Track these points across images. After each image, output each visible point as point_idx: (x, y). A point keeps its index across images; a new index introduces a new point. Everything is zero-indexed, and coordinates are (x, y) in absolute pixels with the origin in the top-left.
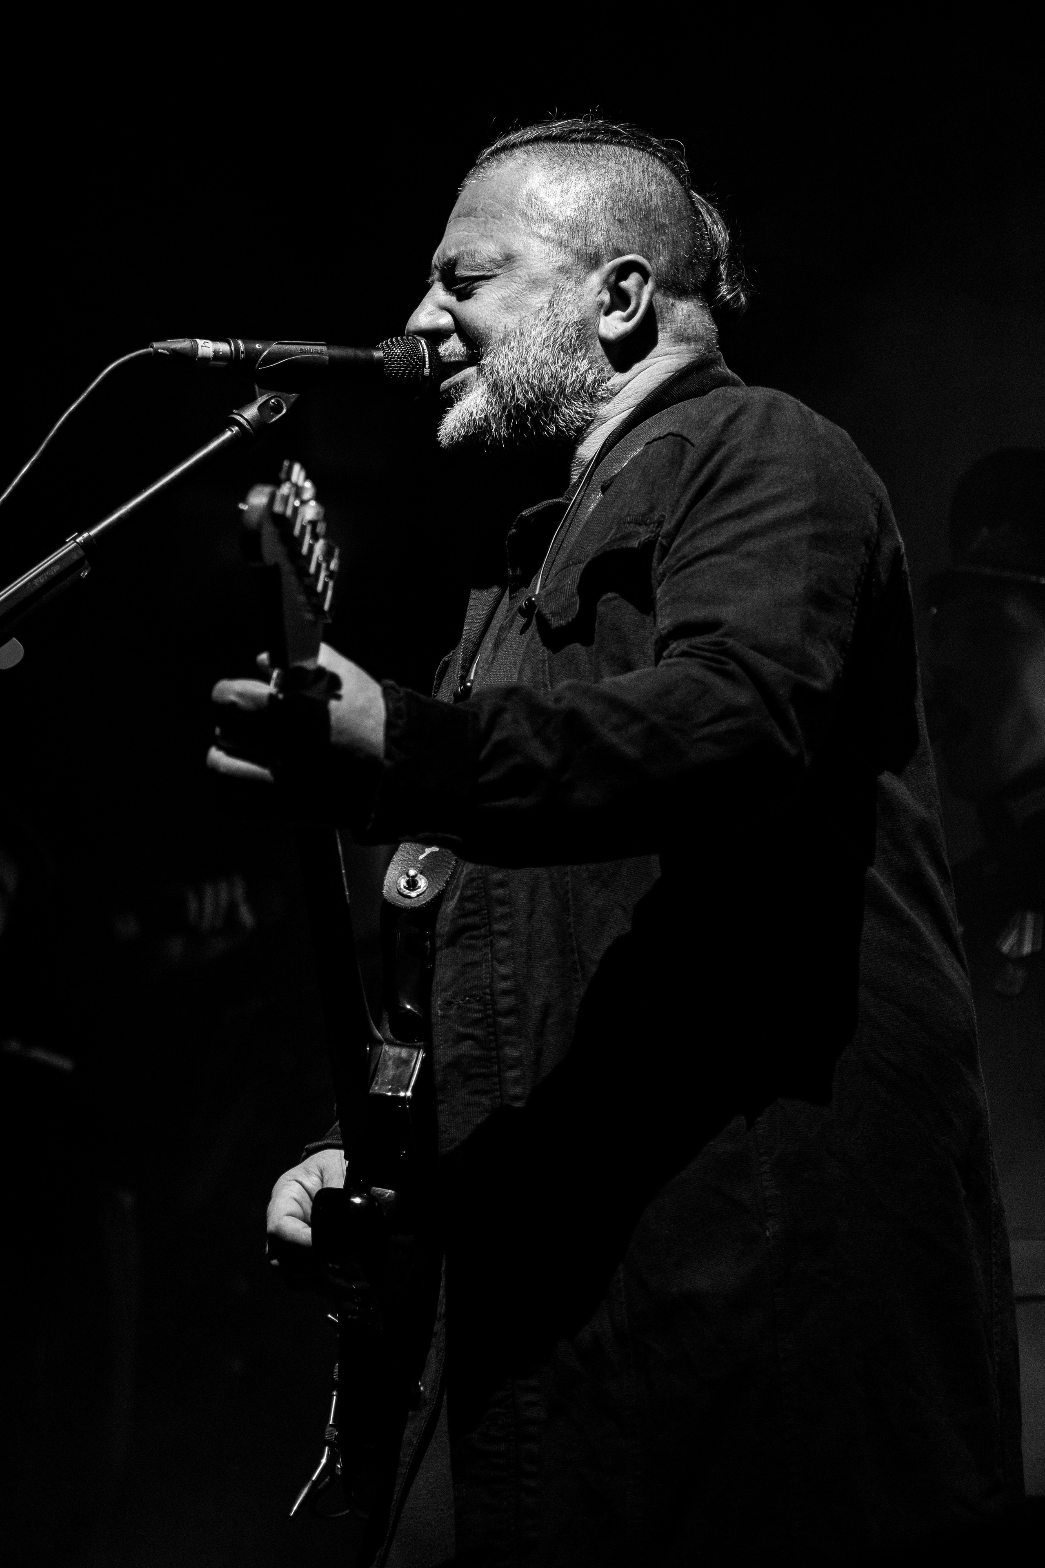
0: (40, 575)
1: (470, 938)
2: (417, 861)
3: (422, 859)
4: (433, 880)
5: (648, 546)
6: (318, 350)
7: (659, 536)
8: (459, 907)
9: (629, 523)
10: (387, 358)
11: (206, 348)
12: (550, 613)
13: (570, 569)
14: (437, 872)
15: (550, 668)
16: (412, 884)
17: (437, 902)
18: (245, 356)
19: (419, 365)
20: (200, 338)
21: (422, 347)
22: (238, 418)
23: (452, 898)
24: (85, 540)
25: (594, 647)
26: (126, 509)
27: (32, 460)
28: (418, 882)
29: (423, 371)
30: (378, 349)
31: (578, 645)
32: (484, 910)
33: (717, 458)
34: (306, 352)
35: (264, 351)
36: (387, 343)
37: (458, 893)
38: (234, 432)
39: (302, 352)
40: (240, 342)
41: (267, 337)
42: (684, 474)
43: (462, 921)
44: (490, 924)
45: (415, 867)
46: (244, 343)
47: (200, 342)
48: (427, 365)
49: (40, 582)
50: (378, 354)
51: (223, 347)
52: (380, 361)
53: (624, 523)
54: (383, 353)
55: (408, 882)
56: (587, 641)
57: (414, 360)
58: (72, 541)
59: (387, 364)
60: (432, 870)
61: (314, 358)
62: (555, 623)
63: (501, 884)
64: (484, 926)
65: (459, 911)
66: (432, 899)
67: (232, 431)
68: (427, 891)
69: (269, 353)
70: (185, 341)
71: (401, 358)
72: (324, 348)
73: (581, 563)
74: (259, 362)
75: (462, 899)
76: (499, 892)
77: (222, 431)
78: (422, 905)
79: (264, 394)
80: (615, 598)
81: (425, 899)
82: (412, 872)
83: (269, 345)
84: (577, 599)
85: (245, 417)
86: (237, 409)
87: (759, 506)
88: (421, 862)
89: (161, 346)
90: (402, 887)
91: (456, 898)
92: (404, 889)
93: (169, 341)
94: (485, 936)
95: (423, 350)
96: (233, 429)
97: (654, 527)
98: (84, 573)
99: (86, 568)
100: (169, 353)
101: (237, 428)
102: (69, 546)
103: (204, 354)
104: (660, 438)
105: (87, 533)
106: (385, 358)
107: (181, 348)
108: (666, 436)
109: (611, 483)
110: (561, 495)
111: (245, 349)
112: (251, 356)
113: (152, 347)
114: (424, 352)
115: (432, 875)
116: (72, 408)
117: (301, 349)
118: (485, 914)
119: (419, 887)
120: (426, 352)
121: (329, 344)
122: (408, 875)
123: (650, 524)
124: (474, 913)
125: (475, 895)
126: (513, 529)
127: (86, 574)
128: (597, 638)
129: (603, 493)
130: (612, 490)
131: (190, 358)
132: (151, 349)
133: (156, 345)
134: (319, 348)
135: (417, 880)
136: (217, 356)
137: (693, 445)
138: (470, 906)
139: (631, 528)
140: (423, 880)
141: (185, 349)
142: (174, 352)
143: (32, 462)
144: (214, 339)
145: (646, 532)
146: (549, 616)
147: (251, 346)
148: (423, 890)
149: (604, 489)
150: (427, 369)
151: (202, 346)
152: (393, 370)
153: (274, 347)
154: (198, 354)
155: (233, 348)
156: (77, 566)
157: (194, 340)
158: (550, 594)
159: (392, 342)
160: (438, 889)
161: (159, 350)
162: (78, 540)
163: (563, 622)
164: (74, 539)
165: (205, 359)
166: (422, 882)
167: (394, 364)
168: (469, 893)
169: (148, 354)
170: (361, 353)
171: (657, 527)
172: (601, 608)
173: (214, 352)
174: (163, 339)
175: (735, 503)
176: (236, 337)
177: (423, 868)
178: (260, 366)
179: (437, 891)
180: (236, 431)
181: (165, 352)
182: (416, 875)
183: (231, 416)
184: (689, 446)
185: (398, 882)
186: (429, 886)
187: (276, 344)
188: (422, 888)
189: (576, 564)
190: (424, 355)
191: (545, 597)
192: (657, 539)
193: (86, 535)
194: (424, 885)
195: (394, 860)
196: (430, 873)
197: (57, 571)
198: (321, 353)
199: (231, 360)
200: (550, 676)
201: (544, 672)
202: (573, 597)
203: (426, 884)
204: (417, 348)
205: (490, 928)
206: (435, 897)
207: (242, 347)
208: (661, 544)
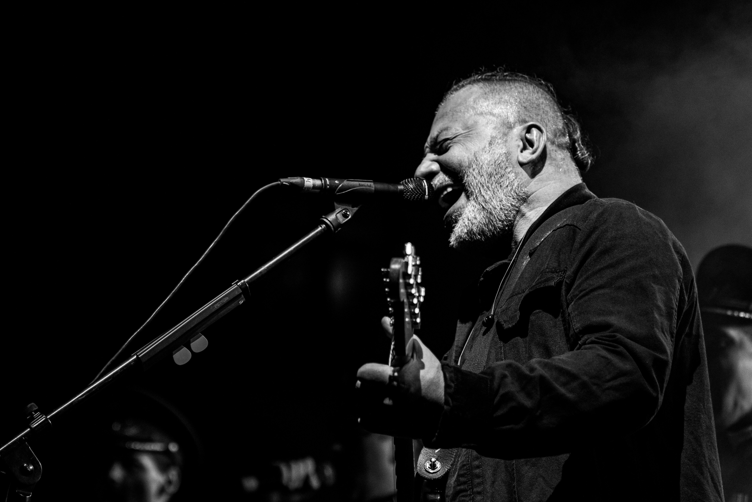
0: (218, 302)
1: (463, 496)
2: (435, 453)
3: (437, 452)
4: (444, 463)
5: (559, 284)
6: (369, 185)
7: (565, 278)
8: (457, 480)
9: (548, 272)
10: (405, 189)
11: (309, 182)
12: (503, 321)
13: (514, 298)
14: (446, 459)
15: (504, 351)
16: (433, 466)
17: (446, 476)
18: (330, 187)
19: (422, 193)
20: (306, 177)
21: (424, 184)
22: (325, 220)
23: (454, 476)
24: (242, 284)
25: (528, 339)
26: (264, 268)
27: (216, 240)
28: (436, 465)
29: (424, 197)
30: (400, 185)
31: (519, 338)
32: (469, 481)
33: (594, 236)
34: (362, 185)
35: (340, 185)
36: (405, 182)
37: (457, 473)
38: (323, 228)
39: (360, 185)
40: (327, 179)
41: (341, 177)
42: (576, 245)
43: (459, 488)
44: (472, 488)
45: (434, 457)
46: (329, 180)
47: (306, 179)
48: (427, 194)
49: (217, 306)
50: (401, 187)
51: (318, 182)
52: (402, 191)
53: (545, 272)
54: (403, 187)
55: (431, 465)
56: (524, 335)
57: (420, 191)
58: (235, 285)
59: (405, 193)
60: (443, 458)
61: (367, 189)
62: (506, 326)
63: (478, 467)
64: (470, 489)
65: (457, 482)
66: (444, 474)
67: (322, 227)
68: (441, 470)
69: (342, 186)
70: (297, 178)
71: (413, 190)
72: (372, 184)
73: (519, 294)
74: (337, 190)
75: (459, 476)
76: (477, 471)
77: (317, 227)
78: (439, 477)
79: (339, 207)
80: (540, 312)
81: (440, 474)
82: (433, 460)
83: (343, 182)
84: (518, 313)
85: (329, 219)
86: (324, 215)
87: (621, 262)
88: (436, 454)
89: (285, 181)
90: (427, 468)
91: (456, 476)
92: (429, 469)
93: (289, 178)
94: (470, 495)
95: (425, 185)
96: (322, 226)
97: (562, 273)
98: (241, 302)
99: (242, 299)
100: (288, 185)
101: (324, 226)
102: (234, 287)
103: (308, 185)
104: (561, 227)
105: (243, 280)
106: (404, 190)
107: (295, 182)
108: (565, 226)
109: (534, 251)
110: (506, 258)
111: (330, 183)
112: (333, 188)
113: (280, 181)
114: (425, 187)
115: (443, 461)
116: (237, 213)
117: (360, 184)
118: (470, 483)
119: (437, 468)
120: (426, 187)
121: (375, 181)
122: (431, 461)
123: (559, 272)
124: (465, 483)
125: (465, 474)
126: (481, 278)
127: (242, 302)
128: (530, 334)
129: (530, 257)
130: (535, 256)
131: (300, 187)
132: (279, 182)
133: (282, 180)
134: (369, 184)
135: (435, 464)
136: (314, 187)
137: (580, 230)
138: (462, 479)
139: (549, 275)
140: (438, 464)
141: (298, 182)
142: (291, 184)
143: (215, 242)
144: (313, 178)
145: (558, 276)
146: (503, 323)
147: (332, 181)
148: (439, 469)
149: (531, 255)
150: (427, 196)
151: (307, 181)
152: (409, 196)
153: (346, 183)
154: (304, 186)
155: (323, 182)
156: (237, 297)
157: (302, 177)
158: (503, 311)
159: (408, 181)
160: (447, 469)
161: (284, 183)
162: (238, 284)
163: (510, 326)
164: (237, 283)
165: (308, 188)
166: (438, 465)
167: (409, 193)
168: (462, 472)
169: (278, 185)
170: (392, 187)
171: (564, 273)
172: (532, 318)
173: (313, 184)
174: (286, 177)
175: (608, 260)
176: (325, 176)
177: (438, 457)
178: (338, 192)
179: (447, 470)
180: (324, 227)
181: (287, 184)
182: (435, 461)
183: (321, 219)
184: (578, 230)
185: (425, 465)
186: (442, 466)
187: (346, 181)
188: (438, 468)
189: (517, 295)
190: (425, 189)
191: (501, 312)
192: (564, 279)
193: (242, 281)
194: (439, 466)
195: (422, 453)
196: (442, 460)
197: (227, 301)
198: (370, 186)
199: (321, 188)
200: (504, 355)
201: (501, 353)
202: (515, 312)
203: (440, 466)
204: (422, 185)
205: (472, 491)
206: (446, 473)
207: (328, 182)
208: (566, 282)
